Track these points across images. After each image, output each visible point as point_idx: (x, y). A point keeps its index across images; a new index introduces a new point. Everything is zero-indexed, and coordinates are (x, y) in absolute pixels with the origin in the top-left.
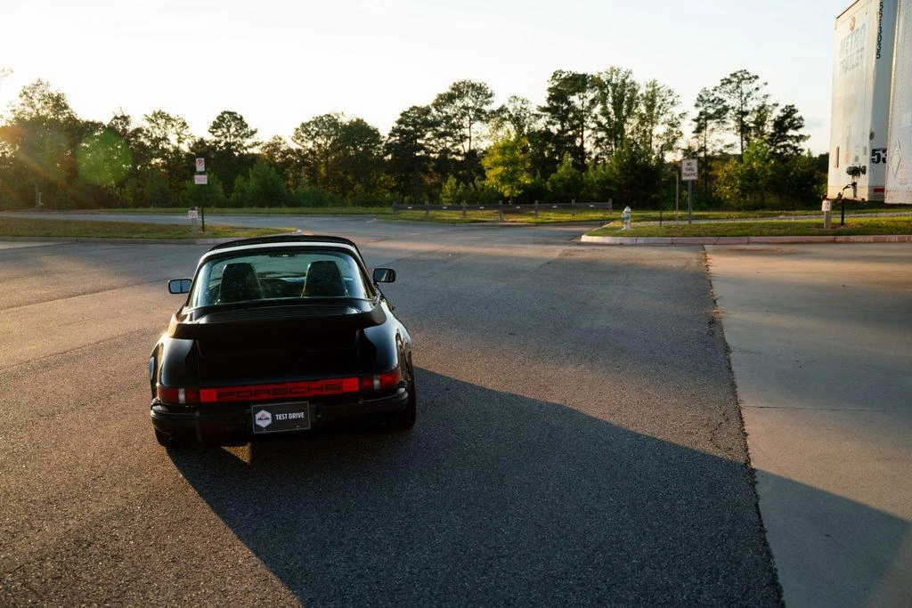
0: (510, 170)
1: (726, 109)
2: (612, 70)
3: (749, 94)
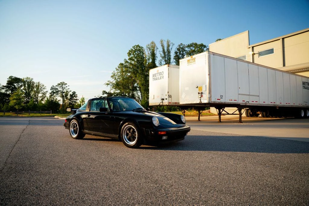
1: (59, 91)
2: (27, 78)
3: (64, 88)
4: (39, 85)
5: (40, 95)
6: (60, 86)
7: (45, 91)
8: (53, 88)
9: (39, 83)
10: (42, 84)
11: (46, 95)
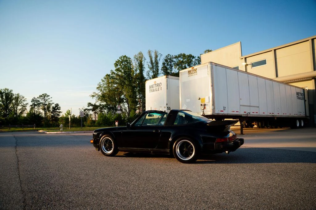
1: (41, 103)
2: (6, 89)
3: (47, 100)
4: (18, 97)
5: (19, 107)
6: (42, 97)
7: (25, 103)
8: (34, 100)
9: (18, 95)
10: (22, 96)
11: (26, 107)
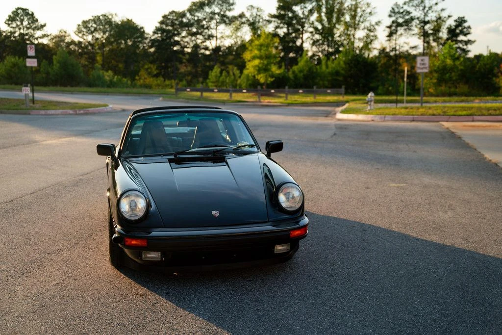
0: (265, 62)
1: (412, 19)
3: (430, 8)
4: (356, 4)
5: (360, 34)
7: (373, 20)
8: (397, 10)
10: (365, 2)
11: (377, 33)
